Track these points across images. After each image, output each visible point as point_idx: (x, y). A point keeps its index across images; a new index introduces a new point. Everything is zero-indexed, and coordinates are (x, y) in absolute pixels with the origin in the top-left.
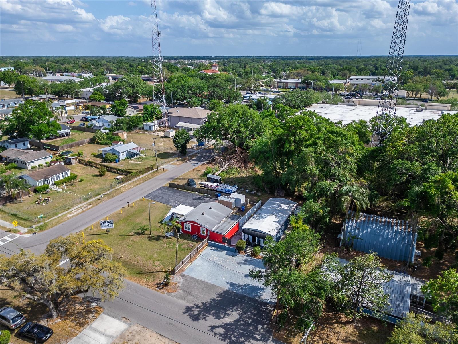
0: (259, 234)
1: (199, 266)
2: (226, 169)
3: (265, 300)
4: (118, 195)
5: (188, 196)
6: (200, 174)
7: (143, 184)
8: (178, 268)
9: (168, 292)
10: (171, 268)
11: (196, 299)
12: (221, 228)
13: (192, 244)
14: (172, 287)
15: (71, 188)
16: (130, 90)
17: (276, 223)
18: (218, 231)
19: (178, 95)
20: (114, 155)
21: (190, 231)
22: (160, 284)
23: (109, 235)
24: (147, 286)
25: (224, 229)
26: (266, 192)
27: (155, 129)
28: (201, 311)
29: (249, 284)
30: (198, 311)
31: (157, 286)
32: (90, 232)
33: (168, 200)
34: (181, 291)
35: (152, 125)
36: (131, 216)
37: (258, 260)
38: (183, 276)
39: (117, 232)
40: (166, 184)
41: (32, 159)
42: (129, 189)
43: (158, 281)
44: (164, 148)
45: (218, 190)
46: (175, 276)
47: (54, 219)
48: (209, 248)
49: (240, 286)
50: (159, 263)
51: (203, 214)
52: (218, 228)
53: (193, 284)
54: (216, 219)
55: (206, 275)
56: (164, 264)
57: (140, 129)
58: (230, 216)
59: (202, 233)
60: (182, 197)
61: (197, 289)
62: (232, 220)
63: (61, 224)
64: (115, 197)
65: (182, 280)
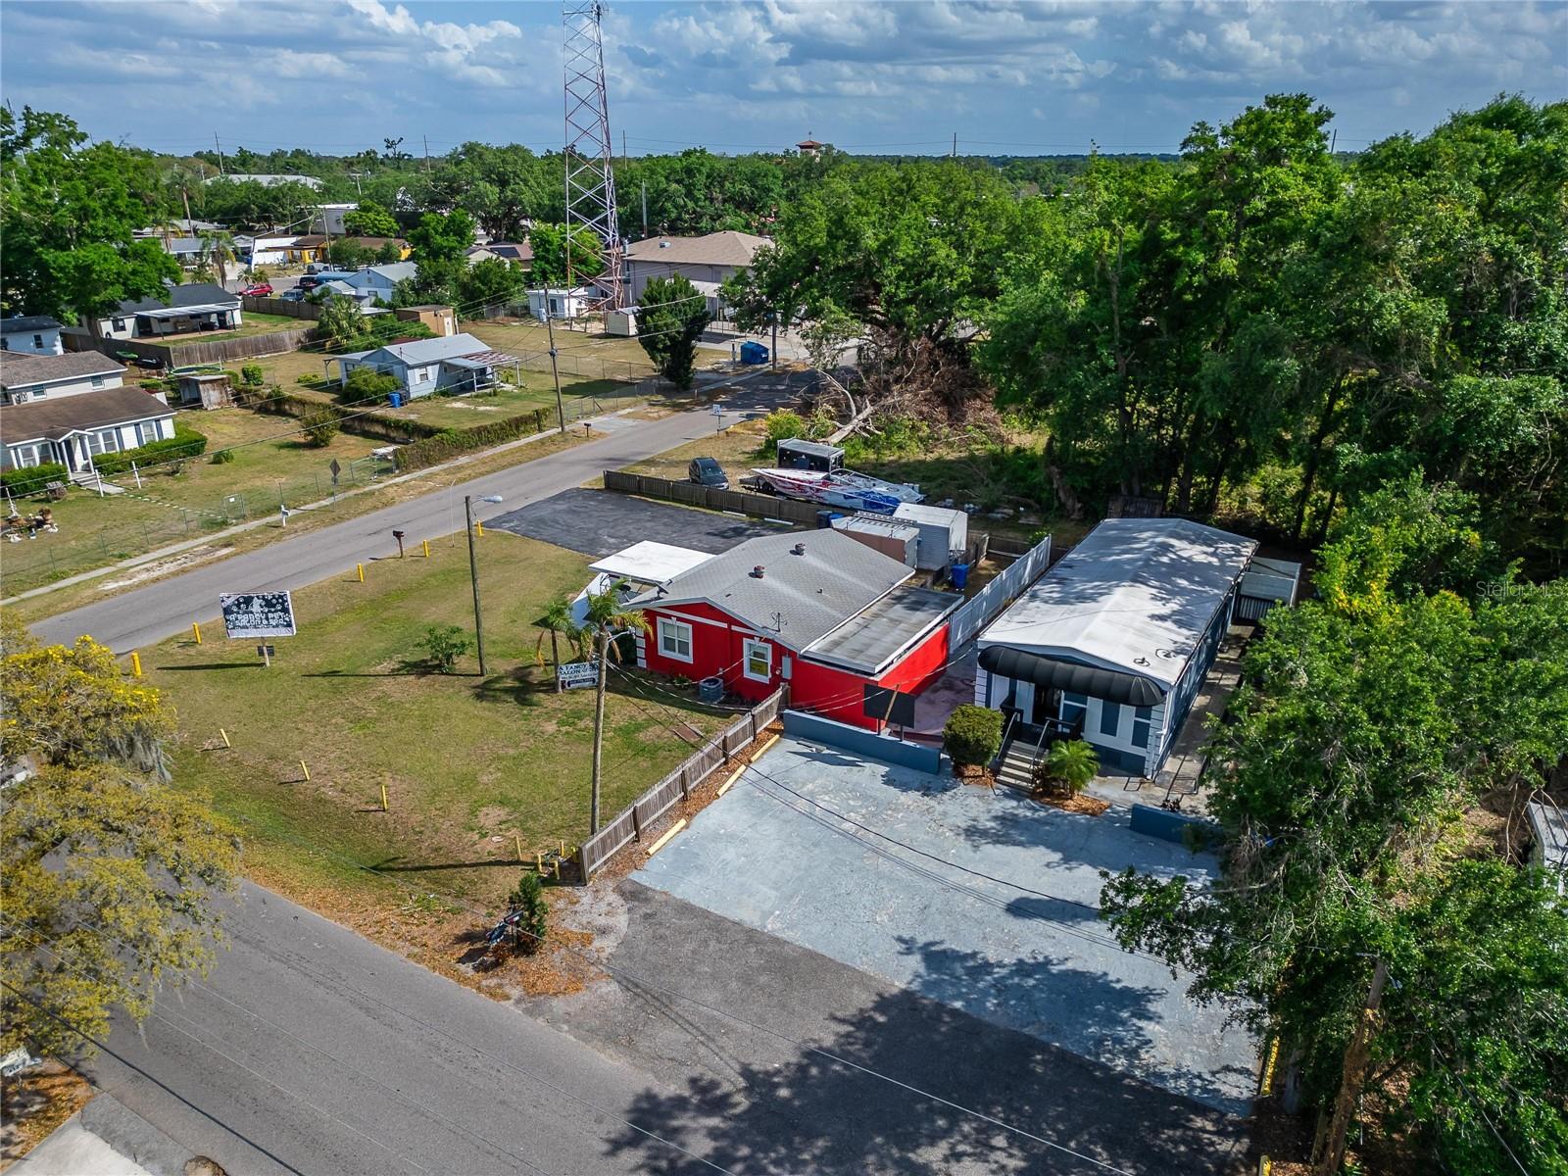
0: (1081, 672)
1: (731, 838)
2: (864, 429)
3: (1177, 1077)
4: (366, 512)
5: (687, 523)
6: (749, 449)
7: (490, 476)
8: (604, 845)
9: (531, 990)
10: (563, 846)
11: (702, 1050)
12: (854, 644)
13: (695, 722)
14: (556, 957)
15: (166, 483)
16: (492, 192)
17: (1169, 624)
18: (839, 656)
19: (669, 205)
20: (385, 379)
21: (689, 659)
22: (486, 935)
23: (271, 670)
24: (405, 948)
25: (873, 651)
26: (1063, 513)
27: (574, 313)
28: (736, 1137)
29: (1048, 962)
30: (713, 1134)
31: (466, 948)
32: (181, 657)
33: (592, 535)
34: (614, 986)
35: (562, 297)
36: (406, 592)
37: (1082, 819)
38: (635, 895)
39: (318, 660)
40: (593, 479)
41: (34, 379)
42: (424, 493)
43: (480, 918)
44: (599, 369)
45: (830, 500)
46: (584, 895)
47: (29, 599)
48: (791, 744)
49: (986, 967)
50: (502, 813)
51: (757, 574)
52: (836, 644)
53: (689, 947)
54: (826, 602)
55: (773, 893)
56: (530, 823)
57: (513, 314)
58: (898, 593)
59: (752, 669)
60: (661, 528)
61: (714, 976)
62: (915, 606)
63: (54, 619)
64: (353, 521)
65: (621, 921)
